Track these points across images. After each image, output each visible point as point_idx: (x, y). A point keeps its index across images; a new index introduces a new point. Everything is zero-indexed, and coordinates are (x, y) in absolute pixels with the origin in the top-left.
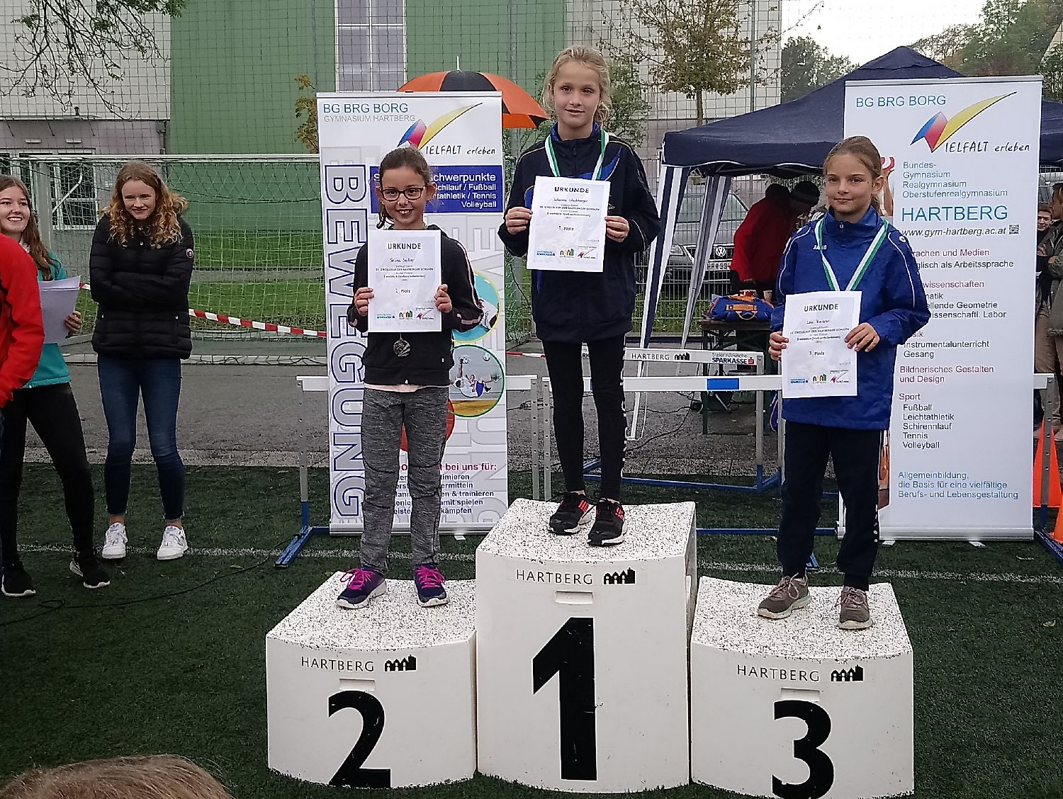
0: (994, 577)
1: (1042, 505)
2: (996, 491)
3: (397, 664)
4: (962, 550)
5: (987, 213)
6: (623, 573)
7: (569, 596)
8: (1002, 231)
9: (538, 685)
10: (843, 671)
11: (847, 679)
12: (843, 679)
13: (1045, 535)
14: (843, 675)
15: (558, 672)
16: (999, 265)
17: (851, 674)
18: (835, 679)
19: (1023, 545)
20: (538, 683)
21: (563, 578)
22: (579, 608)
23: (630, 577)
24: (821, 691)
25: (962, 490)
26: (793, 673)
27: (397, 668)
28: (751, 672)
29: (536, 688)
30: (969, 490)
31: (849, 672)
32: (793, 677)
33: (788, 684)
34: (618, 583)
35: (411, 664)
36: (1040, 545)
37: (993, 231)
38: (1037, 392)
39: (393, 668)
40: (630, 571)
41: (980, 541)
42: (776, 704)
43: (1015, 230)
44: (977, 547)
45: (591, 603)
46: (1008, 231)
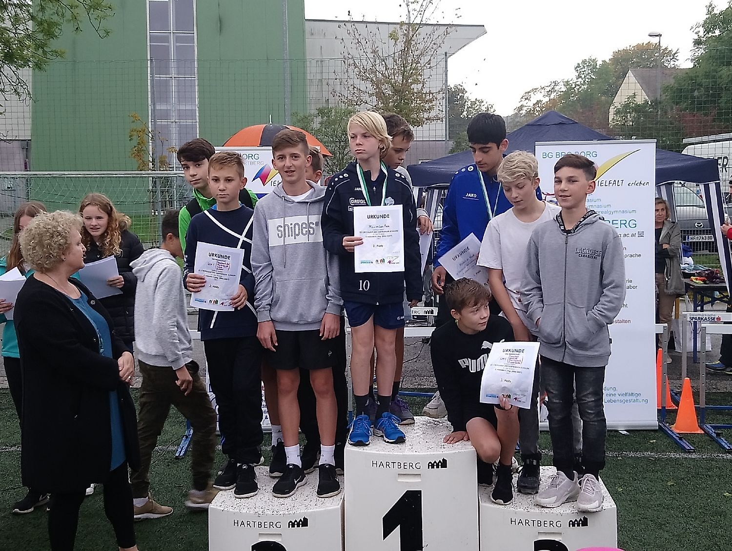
0: (638, 455)
1: (662, 407)
2: (634, 398)
3: (296, 523)
4: (616, 437)
5: (624, 224)
6: (440, 461)
7: (406, 477)
8: (633, 235)
9: (386, 535)
10: (576, 520)
11: (578, 525)
12: (576, 525)
13: (665, 426)
14: (576, 522)
15: (399, 526)
16: (631, 256)
17: (581, 522)
18: (571, 525)
19: (653, 433)
20: (386, 533)
21: (402, 465)
22: (413, 484)
23: (444, 464)
24: (562, 533)
25: (613, 398)
26: (545, 522)
27: (296, 526)
28: (519, 523)
29: (385, 537)
30: (617, 397)
31: (579, 521)
32: (545, 525)
33: (542, 529)
34: (437, 468)
35: (305, 523)
36: (663, 433)
37: (628, 235)
38: (657, 335)
39: (293, 526)
40: (444, 460)
41: (625, 431)
42: (535, 542)
43: (641, 235)
44: (624, 434)
45: (420, 480)
46: (637, 235)
